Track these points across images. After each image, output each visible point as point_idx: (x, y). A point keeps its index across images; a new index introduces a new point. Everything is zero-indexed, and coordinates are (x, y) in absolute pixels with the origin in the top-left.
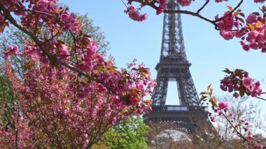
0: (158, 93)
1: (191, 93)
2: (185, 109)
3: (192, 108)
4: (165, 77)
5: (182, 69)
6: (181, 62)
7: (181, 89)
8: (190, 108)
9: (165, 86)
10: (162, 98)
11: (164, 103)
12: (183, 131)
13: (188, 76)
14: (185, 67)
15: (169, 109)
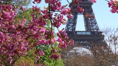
0: (70, 23)
1: (93, 23)
2: (89, 33)
3: (93, 33)
4: (75, 12)
5: (87, 7)
6: (86, 2)
7: (86, 20)
8: (92, 32)
9: (76, 18)
10: (73, 26)
11: (75, 29)
12: (88, 48)
13: (91, 11)
14: (88, 5)
15: (78, 33)
